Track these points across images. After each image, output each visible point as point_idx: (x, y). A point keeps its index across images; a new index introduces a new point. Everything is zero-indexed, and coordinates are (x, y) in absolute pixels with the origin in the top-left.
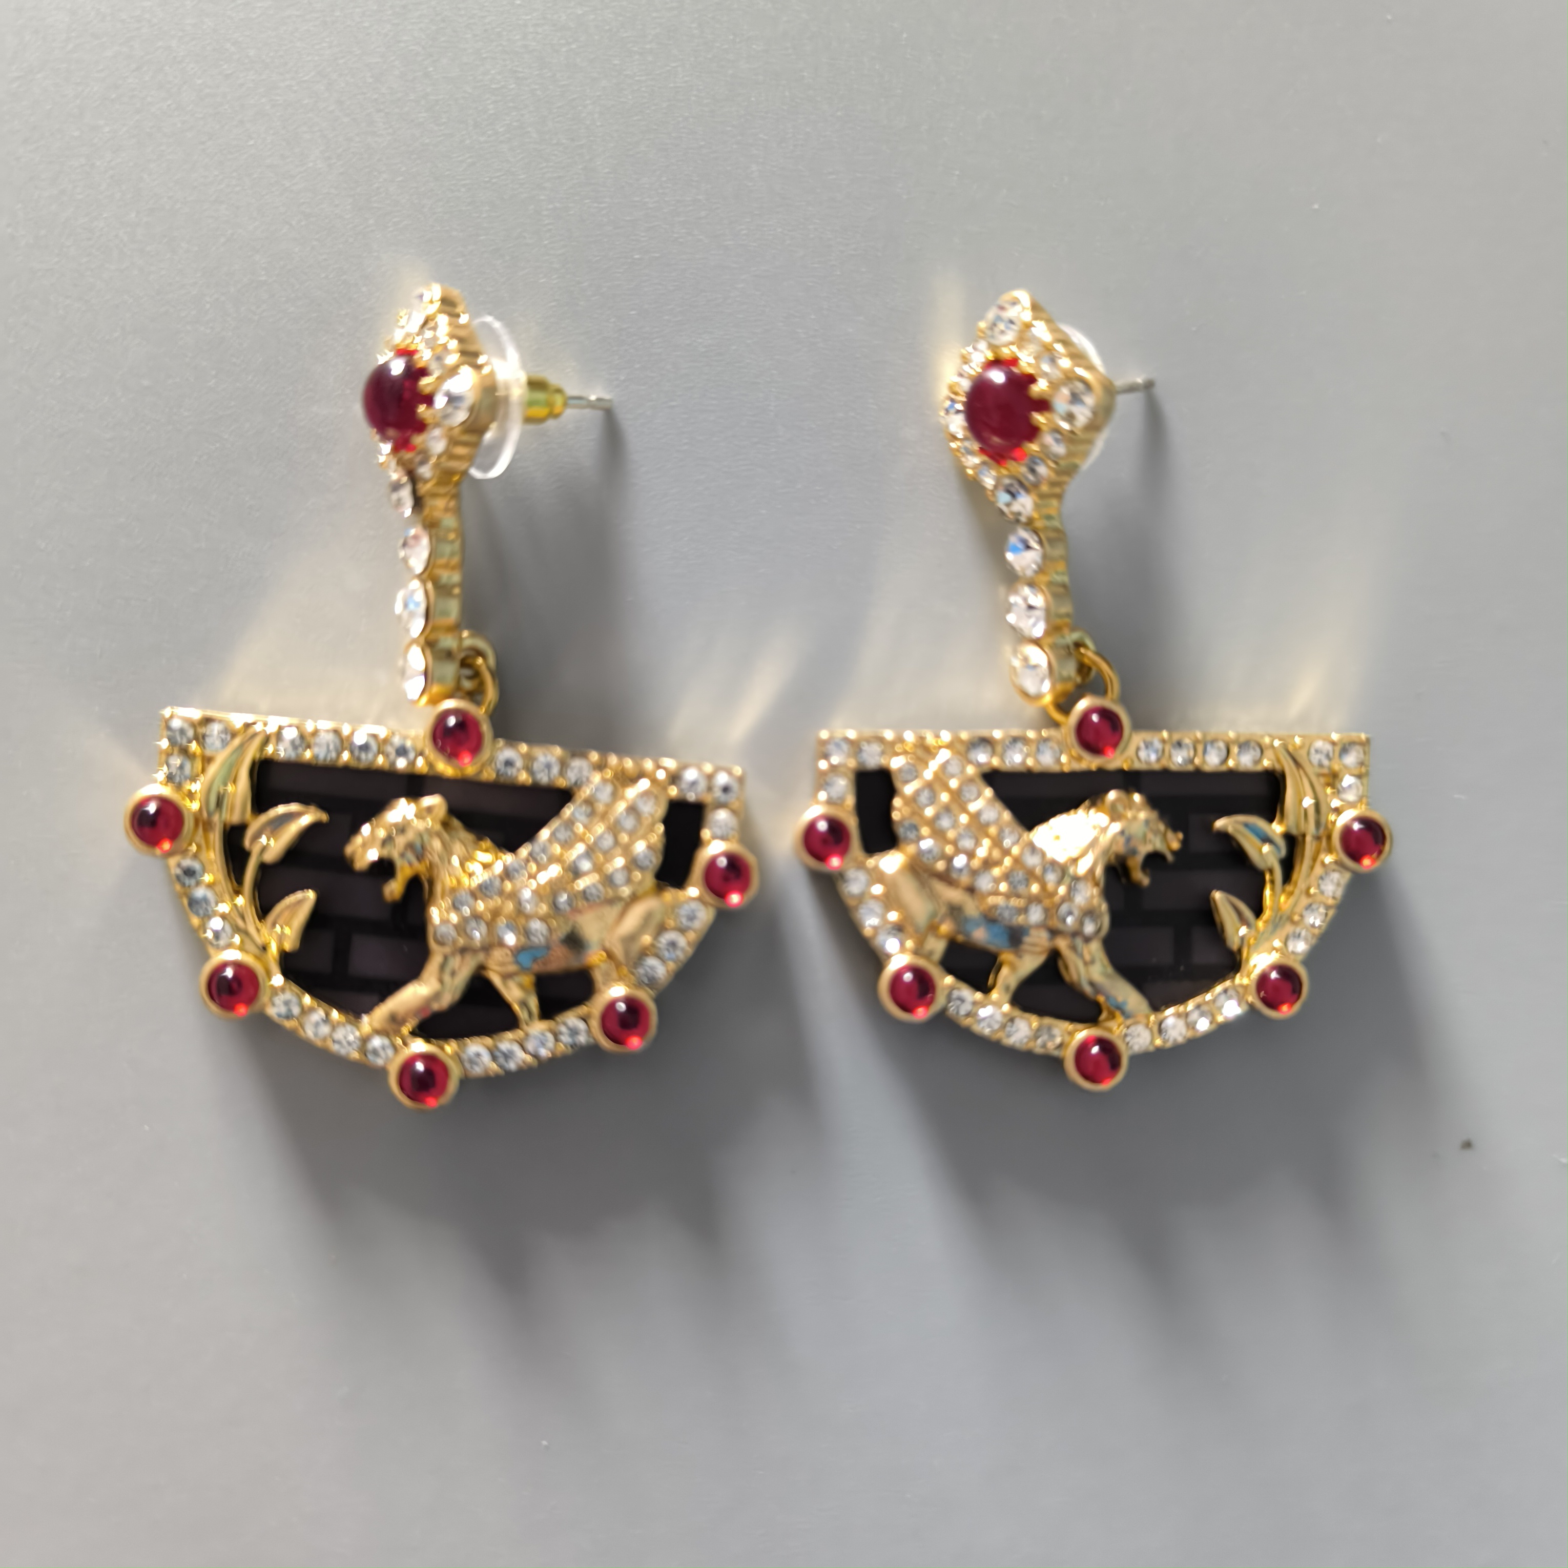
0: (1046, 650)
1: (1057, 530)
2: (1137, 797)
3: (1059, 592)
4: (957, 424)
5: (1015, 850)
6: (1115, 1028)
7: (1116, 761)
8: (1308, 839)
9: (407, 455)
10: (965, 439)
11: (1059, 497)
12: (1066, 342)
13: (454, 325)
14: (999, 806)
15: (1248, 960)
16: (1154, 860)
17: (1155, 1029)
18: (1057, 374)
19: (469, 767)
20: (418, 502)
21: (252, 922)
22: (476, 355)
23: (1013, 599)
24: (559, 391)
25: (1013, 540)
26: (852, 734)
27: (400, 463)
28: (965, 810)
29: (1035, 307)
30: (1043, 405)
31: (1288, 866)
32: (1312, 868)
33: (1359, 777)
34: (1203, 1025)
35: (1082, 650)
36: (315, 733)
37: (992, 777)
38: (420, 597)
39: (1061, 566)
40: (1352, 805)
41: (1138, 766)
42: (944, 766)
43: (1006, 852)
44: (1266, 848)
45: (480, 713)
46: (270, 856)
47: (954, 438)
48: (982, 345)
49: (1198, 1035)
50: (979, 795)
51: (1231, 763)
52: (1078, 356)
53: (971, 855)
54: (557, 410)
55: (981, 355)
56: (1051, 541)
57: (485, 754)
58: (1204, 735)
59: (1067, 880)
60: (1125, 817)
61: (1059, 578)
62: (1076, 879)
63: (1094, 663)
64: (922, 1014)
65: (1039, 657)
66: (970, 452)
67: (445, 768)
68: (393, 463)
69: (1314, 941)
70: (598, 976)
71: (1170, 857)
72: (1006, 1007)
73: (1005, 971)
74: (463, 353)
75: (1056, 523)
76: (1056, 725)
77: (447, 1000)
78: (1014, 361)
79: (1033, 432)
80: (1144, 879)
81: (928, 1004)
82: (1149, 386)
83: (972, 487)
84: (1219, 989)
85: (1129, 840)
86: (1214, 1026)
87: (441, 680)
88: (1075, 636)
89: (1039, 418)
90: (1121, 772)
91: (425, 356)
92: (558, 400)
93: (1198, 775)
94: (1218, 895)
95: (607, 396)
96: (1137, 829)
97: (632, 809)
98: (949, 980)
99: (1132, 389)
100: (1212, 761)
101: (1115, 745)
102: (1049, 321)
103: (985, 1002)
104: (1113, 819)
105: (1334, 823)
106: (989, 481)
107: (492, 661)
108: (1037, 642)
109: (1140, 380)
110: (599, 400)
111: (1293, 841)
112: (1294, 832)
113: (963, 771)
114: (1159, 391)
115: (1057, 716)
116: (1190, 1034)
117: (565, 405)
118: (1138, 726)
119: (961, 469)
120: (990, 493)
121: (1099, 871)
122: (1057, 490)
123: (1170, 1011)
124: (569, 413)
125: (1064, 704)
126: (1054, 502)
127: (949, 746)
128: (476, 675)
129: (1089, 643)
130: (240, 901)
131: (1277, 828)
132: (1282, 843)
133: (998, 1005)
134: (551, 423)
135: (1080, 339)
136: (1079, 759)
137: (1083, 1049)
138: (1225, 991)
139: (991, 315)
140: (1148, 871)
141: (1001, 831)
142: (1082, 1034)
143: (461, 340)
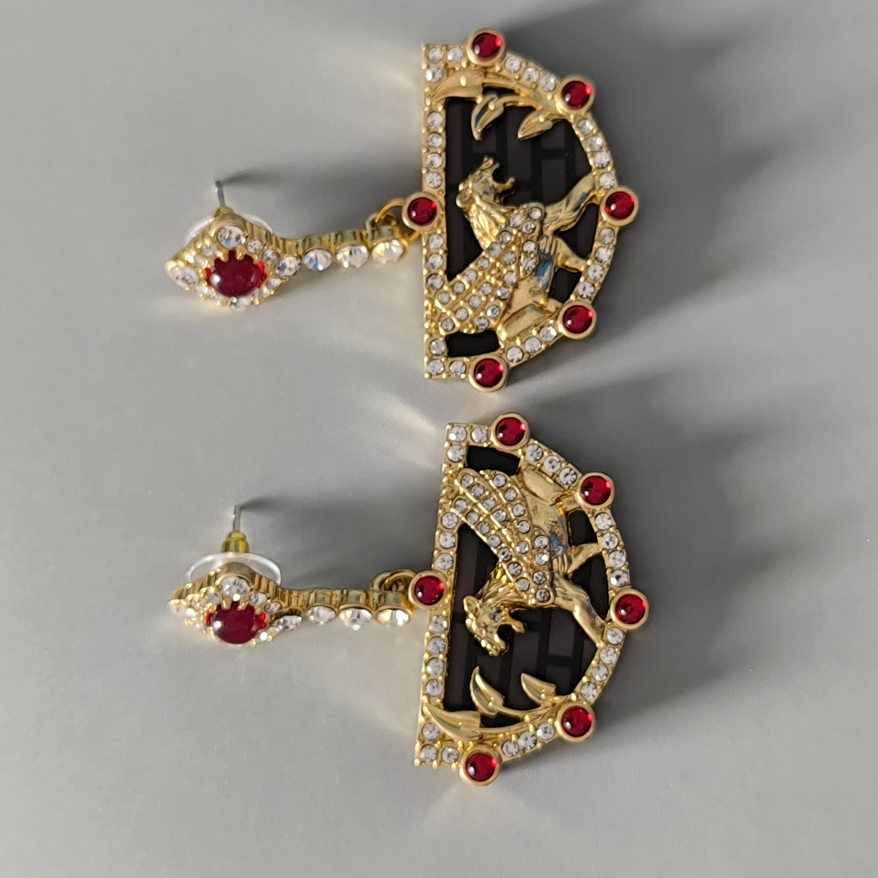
0: (375, 244)
1: (304, 241)
2: (461, 187)
3: (340, 238)
4: (245, 301)
5: (492, 260)
6: (601, 196)
7: (440, 200)
8: (486, 81)
9: (267, 619)
10: (253, 295)
11: (284, 240)
12: (195, 241)
13: (193, 590)
14: (466, 271)
15: (560, 115)
16: (498, 176)
17: (601, 171)
18: (214, 247)
19: (448, 583)
20: (293, 613)
21: (540, 711)
22: (210, 578)
23: (346, 265)
24: (230, 535)
25: (311, 267)
26: (426, 359)
27: (271, 624)
28: (469, 291)
29: (176, 258)
30: (232, 253)
31: (502, 91)
32: (504, 77)
33: (448, 49)
34: (599, 141)
35: (376, 221)
36: (428, 675)
37: (451, 275)
38: (349, 613)
39: (326, 238)
40: (465, 54)
41: (443, 187)
42: (443, 304)
43: (494, 266)
44: (491, 107)
45: (416, 579)
46: (500, 701)
47: (252, 303)
48: (198, 288)
49: (605, 144)
50: (460, 282)
51: (441, 130)
52: (204, 234)
53: (495, 287)
54: (242, 536)
55: (204, 288)
56: (311, 245)
57: (439, 576)
58: (425, 147)
59: (509, 229)
60: (471, 195)
61: (333, 238)
62: (508, 223)
63: (384, 214)
64: (592, 313)
65: (380, 248)
66: (261, 293)
67: (447, 599)
68: (271, 629)
69: (548, 74)
70: (570, 508)
71: (497, 166)
72: (589, 262)
73: (567, 263)
74: (209, 584)
75: (300, 241)
76: (420, 236)
77: (585, 597)
78: (208, 270)
79: (248, 258)
80: (510, 182)
81: (587, 311)
82: (219, 184)
83: (280, 291)
84: (577, 133)
85: (485, 193)
86: (600, 134)
87: (397, 602)
88: (368, 226)
89: (239, 256)
90: (446, 198)
91: (211, 607)
92: (235, 535)
93: (448, 150)
94: (520, 136)
95: (232, 509)
96: (479, 187)
97: (470, 488)
98: (572, 297)
99: (221, 195)
100: (440, 142)
101: (431, 202)
102: (184, 250)
103: (586, 275)
104: (474, 201)
105: (476, 66)
106: (277, 282)
107: (387, 574)
108: (370, 250)
109: (216, 190)
110: (235, 513)
111: (487, 90)
112: (481, 89)
113: (446, 292)
114: (221, 177)
115: (414, 236)
116: (604, 150)
117: (238, 532)
118: (419, 187)
119: (271, 297)
120: (284, 281)
121: (503, 210)
122: (281, 242)
123: (591, 162)
124: (243, 530)
125: (407, 232)
126: (288, 243)
127: (432, 301)
128: (395, 582)
129: (371, 218)
130: (527, 718)
131: (479, 100)
132: (488, 97)
133: (587, 267)
134: (248, 540)
135: (193, 233)
136: (439, 222)
137: (612, 215)
138: (580, 128)
139: (181, 284)
140: (506, 179)
141: (482, 269)
142: (604, 215)
143: (201, 587)
